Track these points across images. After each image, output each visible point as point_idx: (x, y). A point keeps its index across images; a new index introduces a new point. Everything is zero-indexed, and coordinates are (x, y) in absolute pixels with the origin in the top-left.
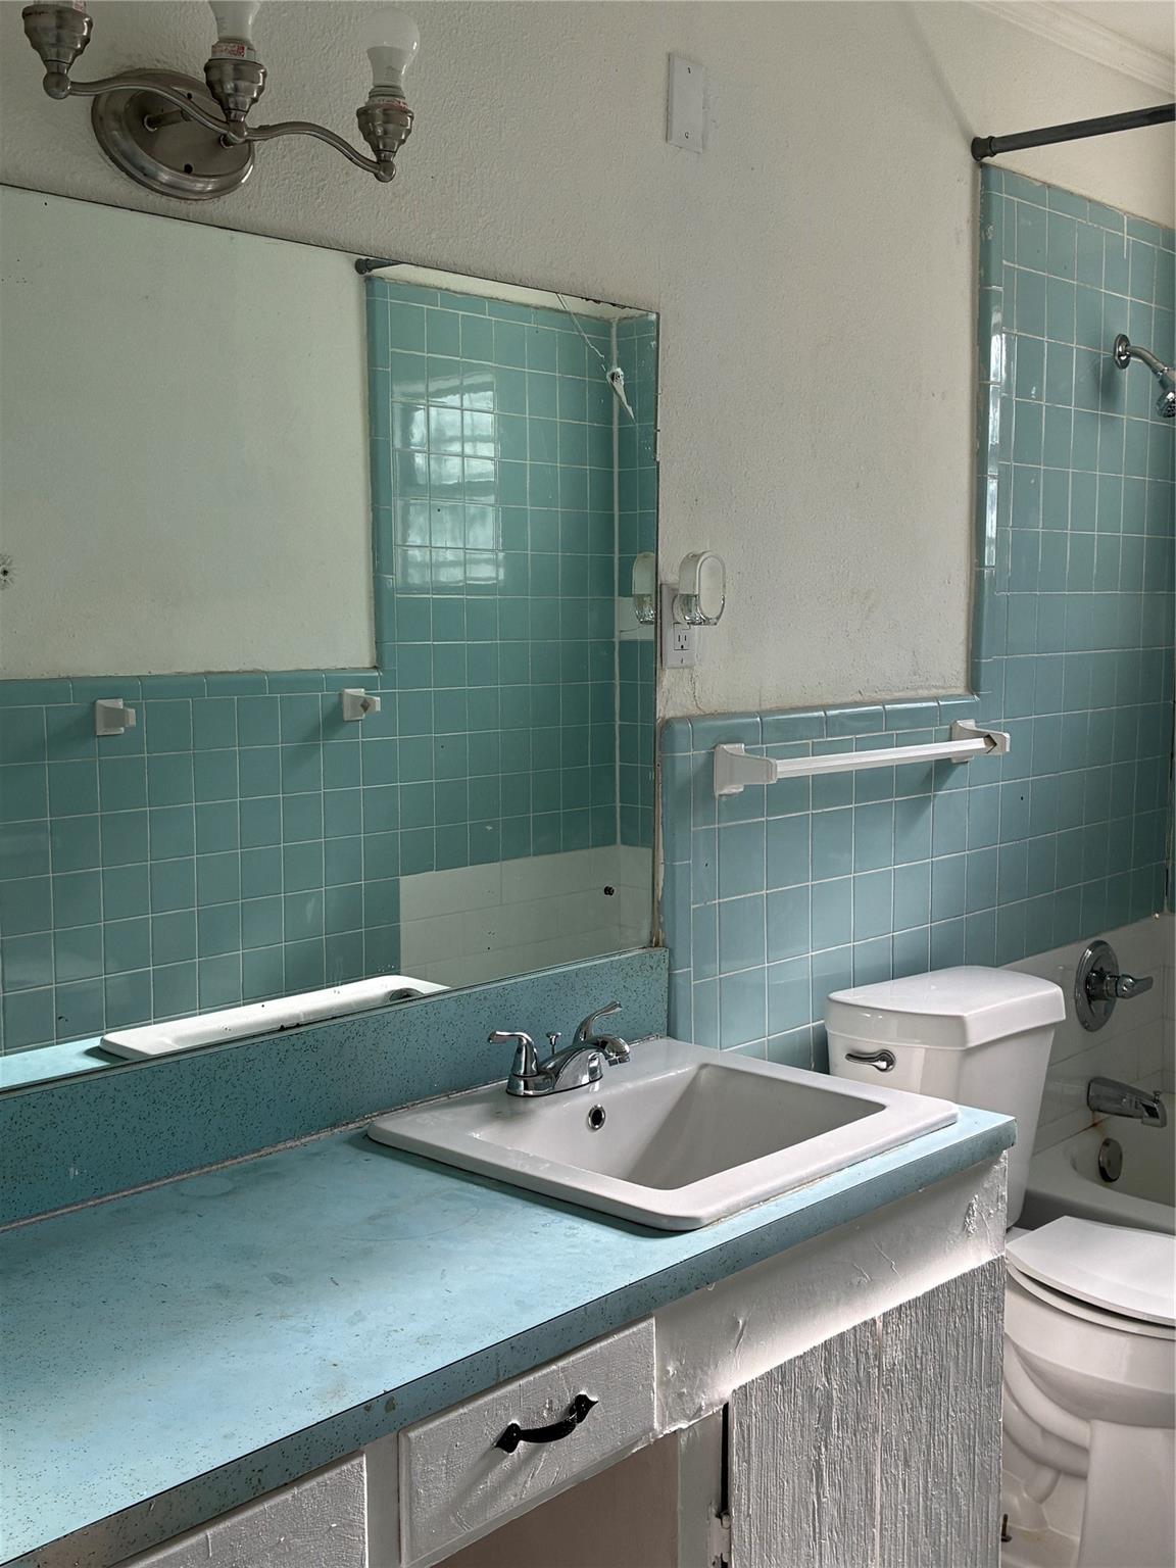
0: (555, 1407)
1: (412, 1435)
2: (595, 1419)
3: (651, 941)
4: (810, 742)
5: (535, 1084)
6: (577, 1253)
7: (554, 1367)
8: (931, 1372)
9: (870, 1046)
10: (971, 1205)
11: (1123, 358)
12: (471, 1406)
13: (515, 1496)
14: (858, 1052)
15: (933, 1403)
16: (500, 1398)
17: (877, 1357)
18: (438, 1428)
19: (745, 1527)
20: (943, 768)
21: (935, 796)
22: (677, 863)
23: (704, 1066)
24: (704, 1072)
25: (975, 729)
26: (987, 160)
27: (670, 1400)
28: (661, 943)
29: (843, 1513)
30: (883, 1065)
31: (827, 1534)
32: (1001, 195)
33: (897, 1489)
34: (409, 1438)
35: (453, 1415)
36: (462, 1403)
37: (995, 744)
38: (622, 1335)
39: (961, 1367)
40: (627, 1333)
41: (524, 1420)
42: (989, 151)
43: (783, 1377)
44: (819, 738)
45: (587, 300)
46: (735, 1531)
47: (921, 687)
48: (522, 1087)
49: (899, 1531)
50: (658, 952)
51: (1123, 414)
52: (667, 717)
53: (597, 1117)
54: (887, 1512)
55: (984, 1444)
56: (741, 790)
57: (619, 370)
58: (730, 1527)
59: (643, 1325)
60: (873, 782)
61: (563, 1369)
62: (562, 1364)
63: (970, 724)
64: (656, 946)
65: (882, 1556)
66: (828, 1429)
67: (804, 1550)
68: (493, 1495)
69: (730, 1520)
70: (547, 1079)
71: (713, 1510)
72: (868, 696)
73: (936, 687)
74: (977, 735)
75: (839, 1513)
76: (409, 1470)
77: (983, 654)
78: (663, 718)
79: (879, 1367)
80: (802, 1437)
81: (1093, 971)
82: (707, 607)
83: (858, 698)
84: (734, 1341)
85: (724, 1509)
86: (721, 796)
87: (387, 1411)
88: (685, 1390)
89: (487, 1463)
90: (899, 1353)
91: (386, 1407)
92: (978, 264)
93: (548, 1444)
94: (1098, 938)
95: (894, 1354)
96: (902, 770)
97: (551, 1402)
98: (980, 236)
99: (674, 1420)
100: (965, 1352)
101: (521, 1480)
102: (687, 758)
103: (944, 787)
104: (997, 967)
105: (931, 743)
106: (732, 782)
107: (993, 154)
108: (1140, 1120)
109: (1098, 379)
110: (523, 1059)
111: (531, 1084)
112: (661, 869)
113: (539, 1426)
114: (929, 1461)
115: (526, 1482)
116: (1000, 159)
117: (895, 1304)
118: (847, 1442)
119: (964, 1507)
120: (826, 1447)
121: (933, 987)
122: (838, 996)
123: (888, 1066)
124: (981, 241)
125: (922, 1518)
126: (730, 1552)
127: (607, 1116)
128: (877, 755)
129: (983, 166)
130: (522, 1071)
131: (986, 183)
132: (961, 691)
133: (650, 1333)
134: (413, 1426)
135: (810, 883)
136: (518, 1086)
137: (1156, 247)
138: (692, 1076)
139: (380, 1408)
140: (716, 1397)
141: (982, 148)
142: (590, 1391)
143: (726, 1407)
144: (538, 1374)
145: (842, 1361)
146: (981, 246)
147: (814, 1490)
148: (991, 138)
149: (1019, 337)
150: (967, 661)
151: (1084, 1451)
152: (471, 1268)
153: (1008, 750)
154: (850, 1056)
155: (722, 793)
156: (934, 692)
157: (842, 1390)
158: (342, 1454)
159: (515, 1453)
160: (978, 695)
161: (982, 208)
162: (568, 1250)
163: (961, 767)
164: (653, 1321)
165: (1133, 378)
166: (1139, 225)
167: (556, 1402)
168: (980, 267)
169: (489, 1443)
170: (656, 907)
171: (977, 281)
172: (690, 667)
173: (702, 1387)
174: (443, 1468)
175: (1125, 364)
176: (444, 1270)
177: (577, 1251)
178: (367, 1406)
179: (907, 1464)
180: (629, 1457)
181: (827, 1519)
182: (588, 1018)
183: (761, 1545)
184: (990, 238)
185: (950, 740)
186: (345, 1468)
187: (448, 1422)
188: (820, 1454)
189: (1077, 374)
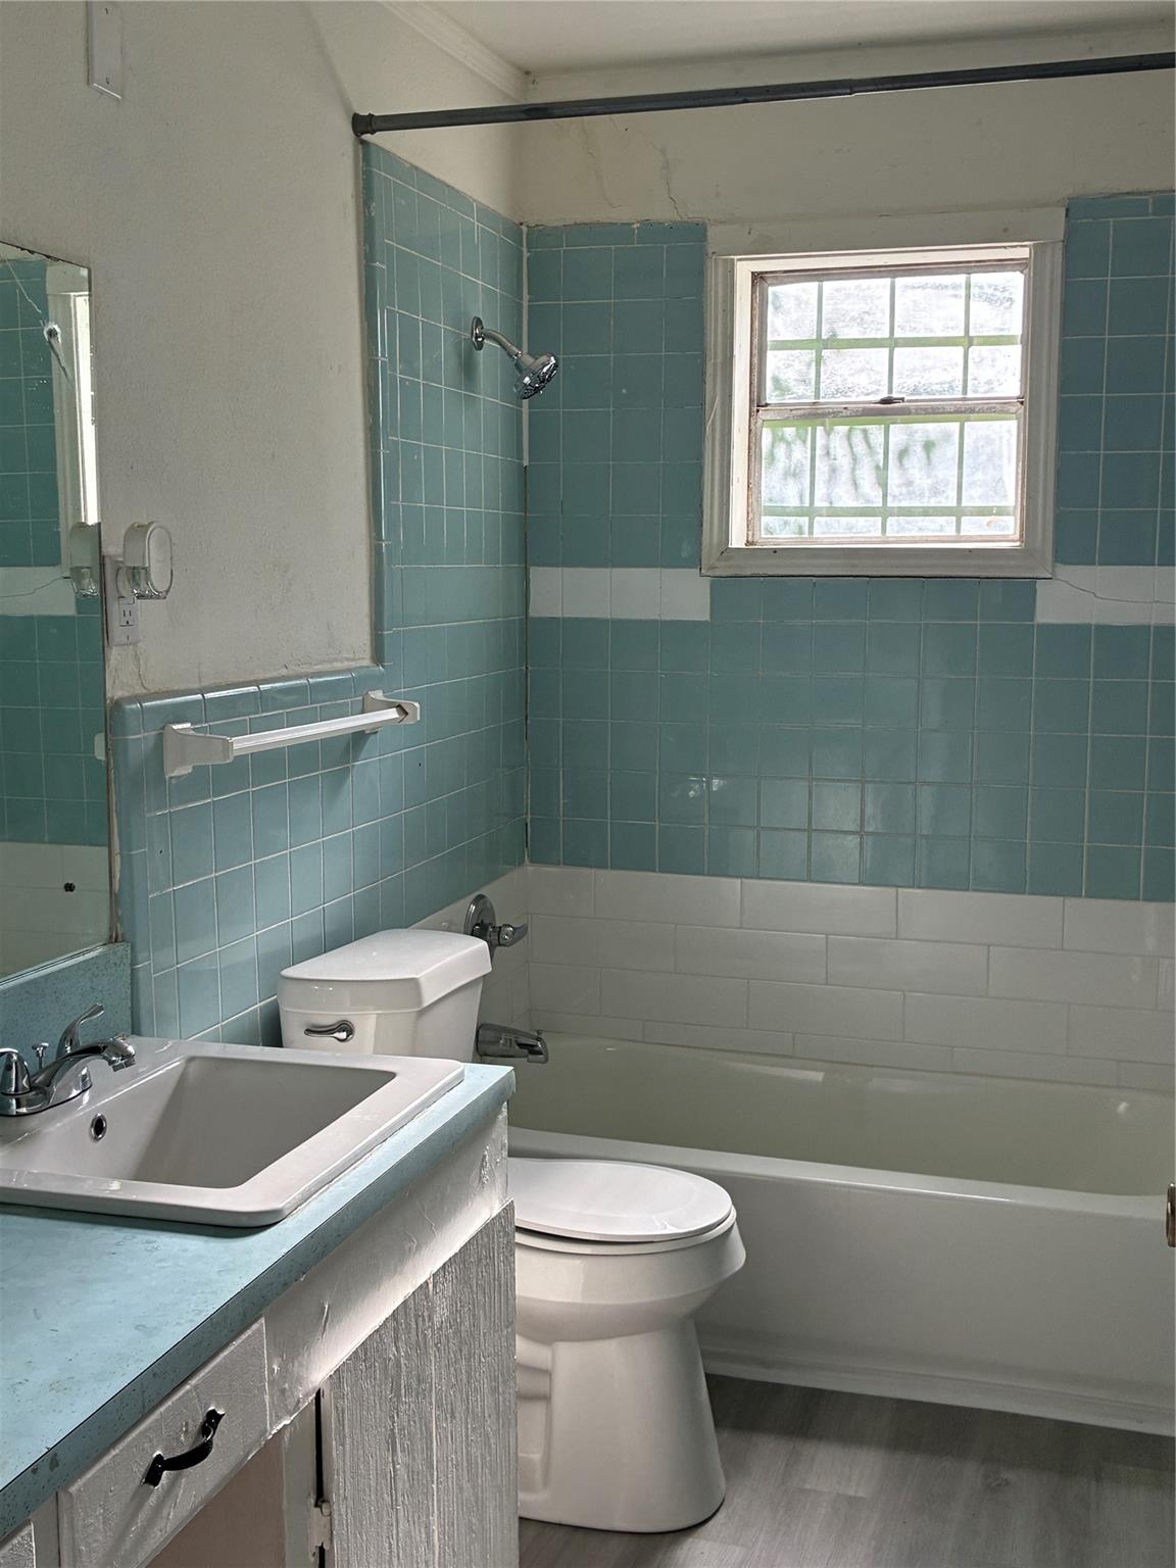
0: (190, 1429)
1: (73, 1489)
2: (223, 1432)
3: (111, 937)
4: (247, 718)
5: (28, 1100)
6: (168, 1267)
7: (188, 1387)
8: (467, 1324)
9: (329, 1018)
10: (485, 1157)
11: (480, 339)
12: (121, 1446)
13: (161, 1531)
14: (315, 1026)
15: (469, 1354)
16: (146, 1431)
17: (430, 1318)
18: (94, 1477)
19: (343, 1511)
20: (359, 738)
21: (353, 766)
22: (134, 852)
23: (191, 1059)
24: (193, 1066)
25: (385, 699)
26: (367, 137)
27: (275, 1398)
28: (120, 939)
29: (411, 1472)
30: (343, 1035)
31: (400, 1499)
32: (379, 173)
33: (447, 1441)
34: (71, 1495)
35: (106, 1459)
36: (113, 1445)
37: (407, 714)
38: (239, 1341)
39: (488, 1314)
40: (243, 1337)
41: (165, 1449)
42: (369, 128)
43: (366, 1354)
44: (256, 714)
45: (22, 249)
46: (336, 1516)
47: (336, 660)
48: (15, 1106)
49: (450, 1484)
50: (120, 948)
51: (480, 394)
52: (115, 698)
53: (99, 1126)
54: (441, 1467)
55: (504, 1382)
56: (190, 771)
57: (56, 327)
58: (330, 1515)
59: (255, 1327)
60: (304, 755)
61: (196, 1387)
62: (193, 1382)
63: (378, 695)
64: (116, 941)
65: (439, 1509)
66: (398, 1396)
67: (386, 1519)
68: (143, 1535)
69: (330, 1507)
70: (41, 1093)
71: (313, 1501)
72: (293, 669)
73: (348, 659)
74: (390, 706)
75: (408, 1476)
76: (72, 1528)
77: (386, 625)
78: (112, 699)
79: (432, 1327)
80: (381, 1410)
81: (477, 925)
82: (158, 580)
83: (284, 672)
84: (321, 1328)
85: (321, 1496)
86: (171, 778)
87: (52, 1469)
88: (287, 1386)
89: (139, 1499)
90: (445, 1310)
91: (51, 1464)
92: (362, 239)
93: (185, 1470)
94: (477, 893)
95: (441, 1313)
96: (327, 743)
97: (187, 1425)
98: (364, 212)
99: (279, 1418)
100: (490, 1298)
101: (165, 1512)
102: (139, 739)
103: (362, 756)
104: (406, 927)
105: (348, 716)
106: (183, 763)
107: (373, 132)
108: (526, 1059)
109: (460, 358)
110: (14, 1077)
111: (24, 1102)
112: (117, 860)
113: (178, 1453)
114: (468, 1408)
115: (169, 1514)
116: (377, 138)
117: (439, 1264)
118: (412, 1405)
119: (493, 1446)
120: (398, 1415)
121: (374, 954)
122: (289, 972)
123: (348, 1036)
124: (365, 216)
125: (465, 1464)
126: (331, 1540)
127: (108, 1125)
128: (305, 729)
129: (363, 142)
130: (13, 1089)
131: (367, 159)
132: (367, 662)
133: (261, 1333)
134: (73, 1481)
135: (253, 862)
136: (10, 1105)
137: (497, 235)
138: (180, 1072)
139: (45, 1470)
140: (310, 1386)
141: (363, 125)
142: (218, 1405)
143: (318, 1393)
144: (175, 1397)
145: (406, 1327)
146: (365, 221)
147: (390, 1459)
148: (371, 116)
149: (400, 314)
150: (371, 634)
151: (547, 1373)
152: (64, 1302)
153: (418, 719)
154: (309, 1031)
155: (173, 775)
156: (346, 664)
157: (408, 1357)
158: (15, 1526)
159: (159, 1485)
160: (383, 666)
161: (364, 184)
162: (159, 1265)
163: (372, 737)
164: (263, 1320)
165: (488, 358)
166: (485, 213)
167: (191, 1423)
168: (365, 243)
169: (137, 1481)
170: (114, 899)
171: (363, 257)
172: (135, 644)
173: (299, 1380)
174: (101, 1518)
175: (480, 346)
176: (35, 1310)
177: (169, 1264)
178: (34, 1469)
179: (453, 1416)
180: (246, 1465)
181: (400, 1485)
182: (73, 1025)
183: (355, 1522)
184: (373, 214)
185: (363, 712)
186: (15, 1541)
187: (103, 1467)
188: (393, 1422)
189: (444, 351)
